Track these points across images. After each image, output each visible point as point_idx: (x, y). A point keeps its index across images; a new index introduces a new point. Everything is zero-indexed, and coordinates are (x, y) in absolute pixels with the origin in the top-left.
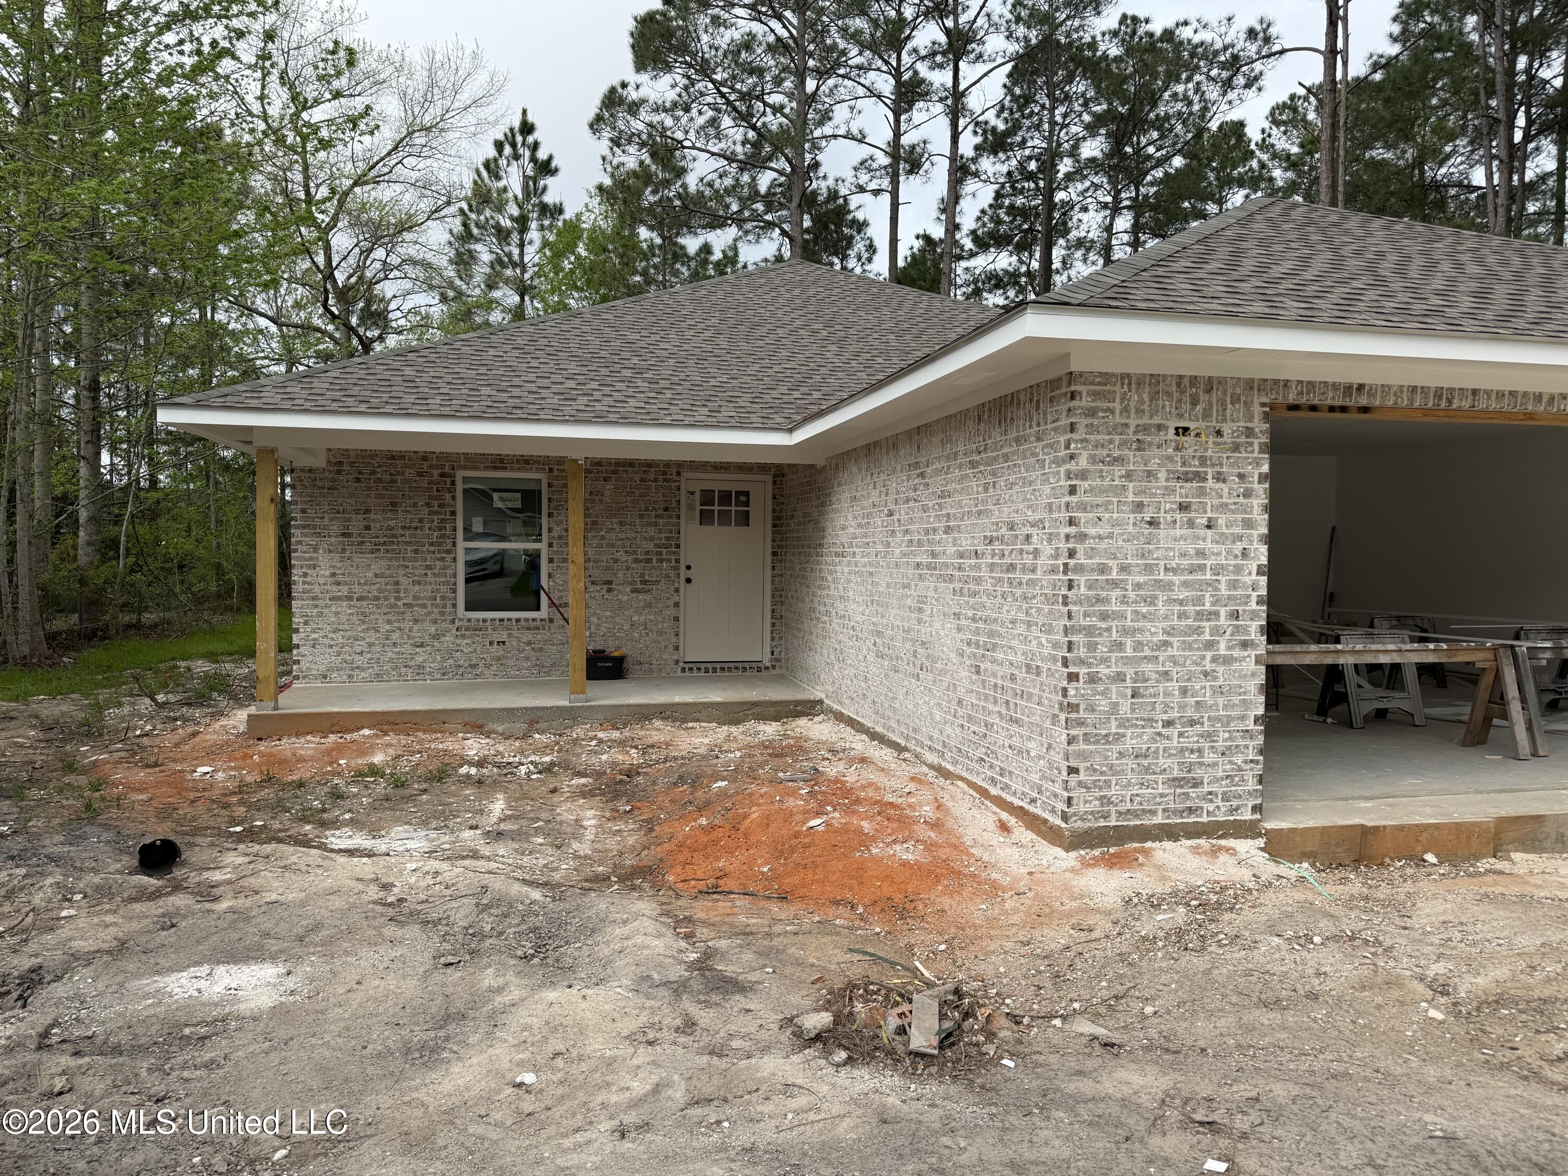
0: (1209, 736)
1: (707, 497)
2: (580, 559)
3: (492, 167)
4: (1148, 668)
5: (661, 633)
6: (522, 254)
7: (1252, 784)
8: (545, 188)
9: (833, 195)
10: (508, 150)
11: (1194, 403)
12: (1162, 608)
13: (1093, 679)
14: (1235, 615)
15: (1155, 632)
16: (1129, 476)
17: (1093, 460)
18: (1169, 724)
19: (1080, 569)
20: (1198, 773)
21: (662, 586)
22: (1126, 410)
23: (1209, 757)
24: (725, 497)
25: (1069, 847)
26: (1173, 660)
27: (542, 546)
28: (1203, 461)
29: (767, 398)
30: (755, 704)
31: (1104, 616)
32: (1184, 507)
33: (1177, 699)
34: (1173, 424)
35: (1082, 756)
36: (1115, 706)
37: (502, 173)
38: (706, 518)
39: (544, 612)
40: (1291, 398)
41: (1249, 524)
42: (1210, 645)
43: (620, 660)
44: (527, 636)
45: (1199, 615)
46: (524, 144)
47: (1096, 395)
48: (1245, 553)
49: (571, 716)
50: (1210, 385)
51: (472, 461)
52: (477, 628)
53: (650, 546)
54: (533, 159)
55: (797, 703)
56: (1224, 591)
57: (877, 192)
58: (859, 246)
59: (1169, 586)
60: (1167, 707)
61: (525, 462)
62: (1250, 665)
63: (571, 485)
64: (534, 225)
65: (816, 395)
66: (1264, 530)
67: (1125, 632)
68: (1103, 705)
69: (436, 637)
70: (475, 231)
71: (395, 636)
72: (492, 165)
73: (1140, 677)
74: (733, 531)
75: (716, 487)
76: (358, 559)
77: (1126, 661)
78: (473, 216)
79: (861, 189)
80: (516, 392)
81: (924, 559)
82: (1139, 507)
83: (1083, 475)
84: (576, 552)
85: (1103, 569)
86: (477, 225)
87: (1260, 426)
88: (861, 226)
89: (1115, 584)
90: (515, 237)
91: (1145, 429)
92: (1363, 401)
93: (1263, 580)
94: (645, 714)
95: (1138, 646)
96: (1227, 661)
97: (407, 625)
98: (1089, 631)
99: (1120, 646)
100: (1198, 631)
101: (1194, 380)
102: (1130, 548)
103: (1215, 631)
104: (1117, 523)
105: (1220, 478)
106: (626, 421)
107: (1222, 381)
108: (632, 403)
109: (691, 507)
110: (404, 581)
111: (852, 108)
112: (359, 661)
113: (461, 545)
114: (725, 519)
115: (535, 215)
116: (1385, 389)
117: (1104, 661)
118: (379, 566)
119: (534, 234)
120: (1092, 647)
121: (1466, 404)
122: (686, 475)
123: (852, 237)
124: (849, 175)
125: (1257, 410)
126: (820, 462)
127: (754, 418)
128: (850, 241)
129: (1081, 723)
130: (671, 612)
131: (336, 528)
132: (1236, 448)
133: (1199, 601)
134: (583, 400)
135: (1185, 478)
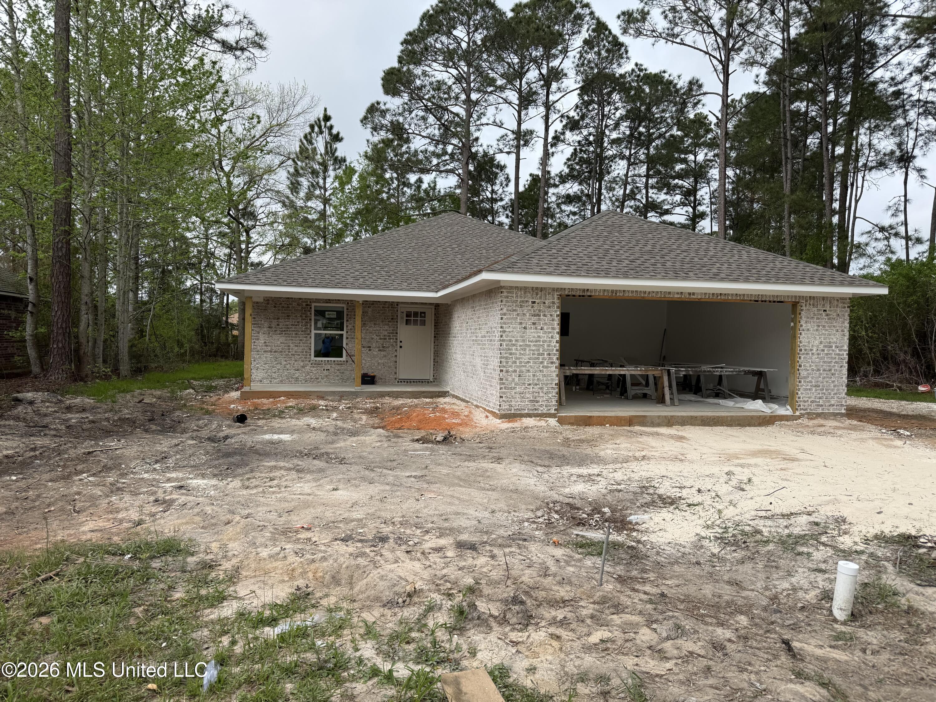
0: (541, 388)
1: (408, 315)
2: (360, 337)
3: (308, 138)
4: (524, 369)
5: (390, 367)
6: (325, 183)
7: (554, 403)
8: (336, 149)
9: (485, 154)
10: (316, 129)
11: (537, 294)
12: (528, 352)
13: (507, 371)
14: (549, 354)
15: (525, 358)
16: (518, 315)
17: (508, 310)
18: (529, 385)
19: (503, 341)
20: (538, 399)
21: (390, 349)
22: (517, 296)
23: (541, 394)
24: (416, 314)
25: (500, 418)
26: (531, 367)
27: (344, 333)
28: (540, 311)
29: (430, 279)
30: (424, 392)
31: (511, 354)
32: (534, 324)
33: (532, 378)
34: (531, 300)
35: (504, 393)
36: (514, 379)
37: (314, 141)
38: (408, 322)
39: (344, 358)
40: (566, 293)
41: (553, 329)
42: (542, 363)
43: (373, 377)
44: (338, 367)
45: (539, 354)
46: (325, 126)
47: (508, 292)
48: (552, 337)
49: (356, 395)
50: (541, 290)
51: (318, 301)
52: (319, 364)
53: (386, 333)
54: (330, 134)
55: (439, 392)
56: (546, 347)
57: (508, 153)
58: (501, 178)
59: (530, 346)
60: (529, 380)
61: (338, 301)
62: (553, 369)
63: (357, 310)
64: (331, 168)
65: (449, 277)
66: (558, 330)
67: (517, 358)
68: (510, 379)
69: (303, 367)
70: (301, 171)
71: (288, 366)
72: (309, 137)
73: (521, 371)
74: (419, 327)
75: (413, 310)
76: (275, 337)
77: (517, 367)
78: (299, 163)
79: (501, 151)
80: (338, 277)
81: (474, 338)
82: (521, 323)
83: (505, 314)
84: (358, 334)
85: (510, 341)
86: (302, 168)
87: (556, 301)
88: (502, 168)
89: (514, 345)
90: (321, 174)
91: (523, 302)
92: (589, 294)
93: (558, 345)
94: (382, 395)
95: (521, 363)
96: (547, 367)
97: (292, 362)
98: (506, 358)
99: (515, 362)
100: (538, 358)
101: (537, 288)
102: (518, 335)
103: (543, 359)
104: (514, 328)
105: (545, 315)
106: (377, 288)
107: (545, 288)
108: (380, 281)
109: (402, 318)
110: (291, 345)
111: (497, 108)
112: (274, 375)
113: (313, 332)
114: (415, 323)
115: (332, 162)
116: (595, 290)
117: (511, 366)
118: (282, 339)
119: (331, 173)
120: (507, 362)
121: (621, 294)
122: (400, 305)
123: (497, 173)
124: (494, 143)
125: (556, 296)
126: (449, 303)
127: (424, 287)
128: (496, 175)
129: (504, 384)
130: (394, 359)
131: (266, 325)
132: (549, 307)
133: (539, 350)
134: (361, 280)
135: (534, 315)
